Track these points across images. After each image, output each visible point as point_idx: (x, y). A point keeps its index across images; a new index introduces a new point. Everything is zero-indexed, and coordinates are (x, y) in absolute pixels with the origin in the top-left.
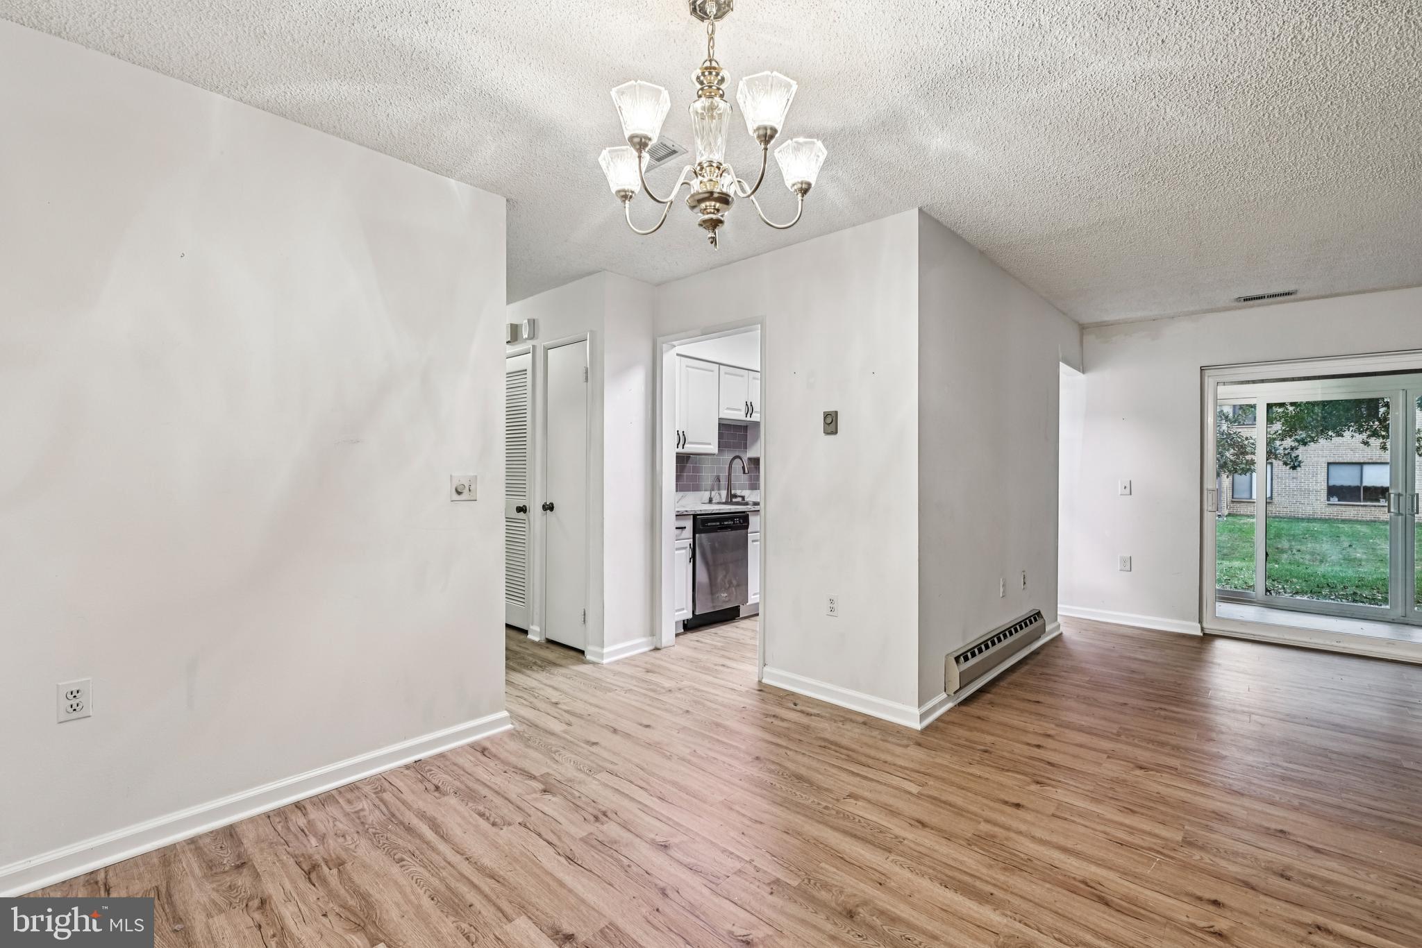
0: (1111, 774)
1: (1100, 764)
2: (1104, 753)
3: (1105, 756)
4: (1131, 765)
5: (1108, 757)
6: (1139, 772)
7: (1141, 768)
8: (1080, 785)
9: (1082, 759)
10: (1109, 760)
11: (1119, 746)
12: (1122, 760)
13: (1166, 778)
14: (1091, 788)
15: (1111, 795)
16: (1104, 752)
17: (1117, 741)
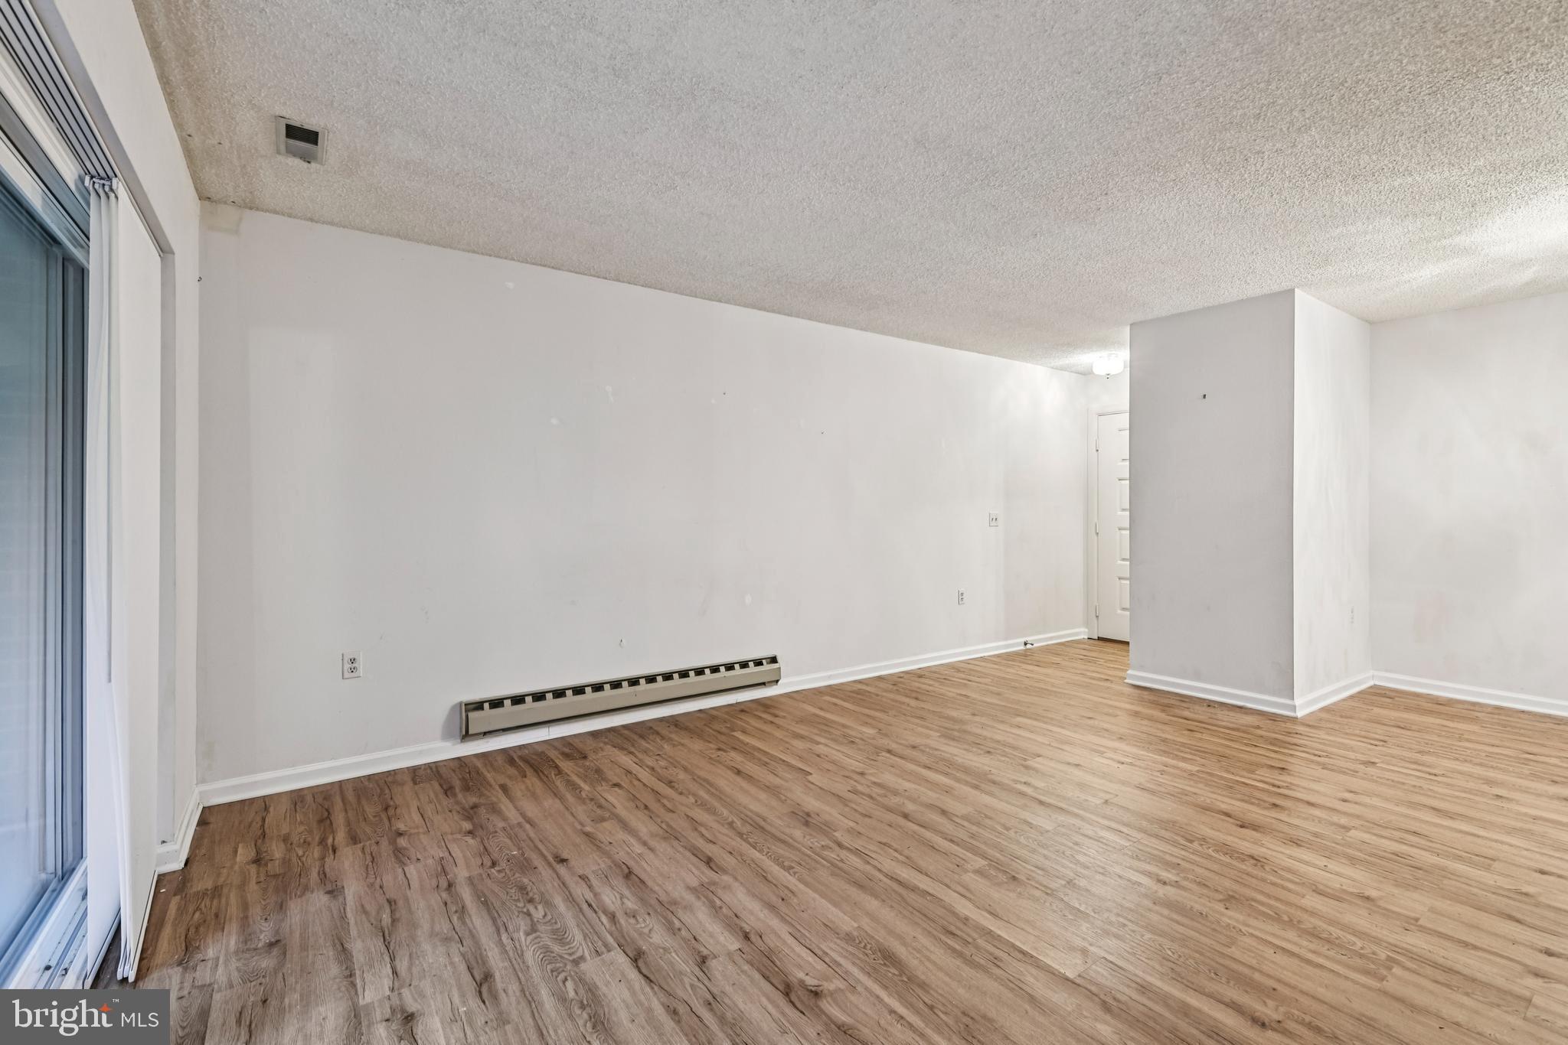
0: (1416, 895)
1: (1432, 910)
2: (1425, 928)
3: (1420, 922)
4: (1381, 903)
5: (1417, 920)
6: (1374, 894)
7: (1368, 898)
8: (1464, 886)
9: (1463, 922)
10: (1418, 916)
11: (1392, 938)
12: (1393, 912)
13: (1335, 883)
14: (1446, 882)
15: (1420, 872)
16: (1423, 929)
17: (1394, 947)
